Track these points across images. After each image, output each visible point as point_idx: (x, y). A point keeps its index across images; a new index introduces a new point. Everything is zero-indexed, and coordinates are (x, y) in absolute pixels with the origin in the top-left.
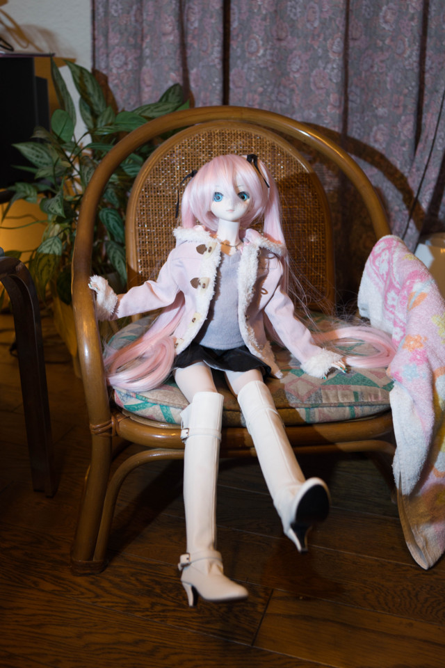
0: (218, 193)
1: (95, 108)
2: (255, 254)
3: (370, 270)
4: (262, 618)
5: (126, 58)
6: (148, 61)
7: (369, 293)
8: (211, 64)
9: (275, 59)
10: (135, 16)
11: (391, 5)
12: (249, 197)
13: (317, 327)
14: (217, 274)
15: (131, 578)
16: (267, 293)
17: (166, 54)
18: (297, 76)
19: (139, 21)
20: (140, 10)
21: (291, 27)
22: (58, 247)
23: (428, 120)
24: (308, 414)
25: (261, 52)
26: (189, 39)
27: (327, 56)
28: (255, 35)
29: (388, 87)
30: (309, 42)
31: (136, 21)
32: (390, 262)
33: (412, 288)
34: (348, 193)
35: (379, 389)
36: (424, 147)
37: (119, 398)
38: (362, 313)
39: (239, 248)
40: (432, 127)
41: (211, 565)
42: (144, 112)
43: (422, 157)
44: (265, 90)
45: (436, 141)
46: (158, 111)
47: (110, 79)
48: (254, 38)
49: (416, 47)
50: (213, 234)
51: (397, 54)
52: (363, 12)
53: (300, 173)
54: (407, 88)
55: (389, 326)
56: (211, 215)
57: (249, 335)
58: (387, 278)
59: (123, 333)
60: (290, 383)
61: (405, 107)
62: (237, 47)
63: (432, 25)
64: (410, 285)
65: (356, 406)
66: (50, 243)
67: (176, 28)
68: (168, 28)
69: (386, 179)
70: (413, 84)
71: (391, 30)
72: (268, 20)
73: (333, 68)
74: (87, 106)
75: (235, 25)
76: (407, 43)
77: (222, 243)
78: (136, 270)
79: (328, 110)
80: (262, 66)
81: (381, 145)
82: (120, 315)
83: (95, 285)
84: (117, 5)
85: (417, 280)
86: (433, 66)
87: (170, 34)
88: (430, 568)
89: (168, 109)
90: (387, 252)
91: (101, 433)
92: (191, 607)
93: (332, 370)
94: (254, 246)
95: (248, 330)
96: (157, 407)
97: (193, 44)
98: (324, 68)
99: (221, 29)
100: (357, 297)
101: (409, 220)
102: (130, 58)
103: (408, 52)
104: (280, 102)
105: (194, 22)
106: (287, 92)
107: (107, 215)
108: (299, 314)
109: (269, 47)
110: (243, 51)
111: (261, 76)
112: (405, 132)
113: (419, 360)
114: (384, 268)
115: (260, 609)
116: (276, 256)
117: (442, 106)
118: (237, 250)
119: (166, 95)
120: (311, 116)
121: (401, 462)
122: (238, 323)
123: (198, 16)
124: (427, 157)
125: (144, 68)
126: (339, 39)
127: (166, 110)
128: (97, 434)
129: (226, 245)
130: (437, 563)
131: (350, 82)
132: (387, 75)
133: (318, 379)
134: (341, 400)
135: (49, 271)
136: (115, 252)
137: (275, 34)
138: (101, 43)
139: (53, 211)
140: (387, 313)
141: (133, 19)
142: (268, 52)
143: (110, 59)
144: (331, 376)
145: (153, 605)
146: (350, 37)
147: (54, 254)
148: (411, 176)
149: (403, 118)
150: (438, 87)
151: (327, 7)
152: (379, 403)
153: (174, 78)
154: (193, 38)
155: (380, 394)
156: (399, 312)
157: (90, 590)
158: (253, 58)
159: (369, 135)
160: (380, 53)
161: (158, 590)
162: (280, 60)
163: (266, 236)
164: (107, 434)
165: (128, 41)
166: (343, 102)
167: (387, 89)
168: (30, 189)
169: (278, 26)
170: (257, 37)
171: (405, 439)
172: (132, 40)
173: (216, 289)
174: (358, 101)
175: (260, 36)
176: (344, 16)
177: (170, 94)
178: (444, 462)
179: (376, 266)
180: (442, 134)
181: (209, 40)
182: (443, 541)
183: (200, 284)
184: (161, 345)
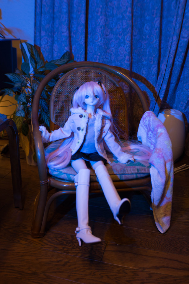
0: (87, 96)
1: (36, 60)
2: (101, 118)
3: (142, 123)
4: (104, 252)
5: (48, 41)
6: (56, 42)
7: (142, 132)
8: (81, 44)
9: (105, 43)
10: (51, 25)
11: (148, 24)
12: (98, 97)
13: (123, 145)
14: (87, 125)
15: (55, 239)
16: (105, 132)
17: (63, 40)
18: (113, 49)
20: (53, 23)
21: (111, 30)
22: (23, 114)
23: (162, 67)
24: (121, 177)
25: (100, 40)
26: (72, 34)
27: (125, 42)
29: (147, 53)
30: (118, 36)
31: (52, 27)
32: (149, 121)
33: (157, 131)
34: (133, 93)
35: (146, 168)
36: (161, 77)
37: (50, 171)
38: (139, 140)
39: (95, 116)
40: (164, 69)
41: (87, 231)
42: (55, 62)
43: (160, 80)
44: (101, 54)
45: (165, 75)
46: (61, 62)
47: (41, 49)
48: (97, 35)
49: (158, 39)
51: (151, 42)
52: (138, 26)
53: (116, 87)
54: (155, 55)
55: (149, 144)
57: (98, 148)
58: (148, 127)
59: (50, 147)
60: (114, 166)
62: (91, 38)
63: (164, 32)
64: (157, 129)
65: (138, 174)
66: (20, 112)
67: (67, 30)
68: (64, 30)
70: (157, 53)
71: (148, 32)
72: (102, 28)
73: (127, 47)
74: (33, 59)
75: (90, 29)
76: (154, 38)
77: (89, 114)
78: (53, 122)
79: (125, 62)
80: (100, 45)
81: (144, 75)
82: (51, 140)
84: (44, 21)
85: (159, 128)
86: (164, 46)
87: (65, 32)
88: (164, 233)
89: (65, 61)
90: (148, 117)
91: (44, 184)
92: (80, 247)
93: (129, 161)
94: (100, 115)
95: (98, 146)
96: (65, 175)
97: (74, 36)
98: (124, 47)
99: (84, 31)
100: (137, 133)
103: (154, 42)
104: (107, 58)
105: (74, 27)
106: (109, 55)
107: (41, 101)
109: (102, 38)
110: (93, 39)
111: (99, 49)
112: (154, 71)
113: (160, 157)
114: (147, 123)
115: (103, 249)
117: (167, 62)
118: (94, 116)
119: (64, 56)
120: (118, 64)
121: (154, 194)
122: (94, 144)
124: (162, 81)
125: (55, 45)
126: (129, 36)
127: (64, 62)
128: (42, 185)
130: (167, 231)
131: (133, 52)
132: (147, 49)
134: (132, 172)
135: (20, 123)
136: (45, 116)
137: (105, 33)
138: (38, 35)
139: (22, 100)
140: (148, 140)
142: (102, 40)
143: (41, 41)
144: (129, 163)
145: (63, 248)
146: (133, 35)
147: (22, 117)
148: (156, 87)
149: (153, 65)
150: (166, 55)
151: (124, 24)
152: (146, 172)
153: (66, 49)
154: (74, 34)
155: (146, 169)
156: (153, 139)
157: (39, 244)
158: (97, 42)
159: (140, 71)
160: (144, 41)
162: (107, 43)
163: (104, 111)
164: (46, 185)
165: (48, 34)
166: (130, 59)
168: (10, 91)
169: (106, 30)
170: (98, 34)
171: (155, 186)
172: (50, 34)
173: (87, 131)
174: (136, 59)
175: (99, 34)
176: (131, 27)
177: (65, 55)
178: (169, 194)
179: (144, 122)
180: (168, 72)
181: (80, 35)
182: (169, 223)
183: (81, 129)
184: (66, 152)
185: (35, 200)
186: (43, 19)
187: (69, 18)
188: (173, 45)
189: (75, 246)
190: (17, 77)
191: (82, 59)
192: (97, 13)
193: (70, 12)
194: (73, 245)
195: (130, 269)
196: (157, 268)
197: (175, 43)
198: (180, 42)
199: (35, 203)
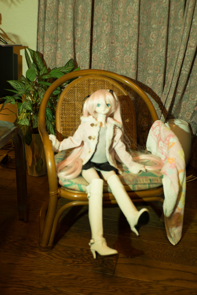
0: (99, 104)
1: (39, 67)
2: (112, 127)
3: (151, 133)
4: (116, 265)
5: (51, 48)
6: (59, 49)
7: (151, 141)
8: (85, 51)
9: (110, 50)
10: (55, 31)
11: (155, 32)
12: (110, 106)
14: (99, 134)
15: (64, 252)
16: (116, 142)
17: (68, 47)
18: (118, 57)
19: (56, 34)
20: (57, 29)
21: (116, 38)
22: (27, 122)
23: (169, 76)
24: (133, 187)
25: (105, 47)
26: (76, 41)
27: (131, 50)
28: (103, 41)
29: (153, 62)
30: (124, 44)
31: (56, 33)
32: (160, 130)
35: (158, 178)
36: (167, 86)
37: (61, 182)
38: (148, 149)
39: (106, 125)
40: (171, 79)
41: (102, 243)
42: (60, 69)
43: (166, 90)
44: (106, 62)
45: (172, 84)
46: (66, 70)
47: (44, 56)
49: (164, 48)
50: (96, 119)
51: (157, 50)
52: (144, 34)
53: (123, 96)
54: (161, 63)
55: (159, 155)
56: (95, 112)
57: (110, 158)
58: (158, 137)
59: (57, 157)
60: (126, 176)
61: (160, 70)
62: (95, 45)
63: (170, 40)
64: (169, 139)
65: (150, 184)
66: (24, 121)
67: (72, 37)
68: (69, 37)
69: (152, 98)
70: (163, 62)
71: (155, 41)
72: (108, 36)
73: (133, 55)
74: (35, 66)
75: (95, 36)
76: (161, 47)
78: (60, 132)
79: (131, 71)
80: (105, 53)
81: (150, 84)
82: (60, 150)
83: (52, 138)
84: (48, 27)
85: (171, 138)
86: (170, 55)
87: (70, 39)
88: (176, 245)
89: (70, 69)
90: (158, 126)
93: (140, 171)
94: (112, 124)
95: (110, 156)
96: (77, 185)
97: (78, 43)
98: (130, 55)
99: (90, 39)
100: (146, 143)
101: (162, 114)
102: (52, 48)
103: (161, 50)
104: (112, 67)
105: (79, 35)
106: (114, 63)
108: (127, 150)
109: (108, 46)
110: (98, 47)
111: (105, 57)
112: (160, 80)
113: (173, 167)
114: (157, 133)
115: (115, 261)
116: (119, 128)
117: (174, 71)
118: (105, 125)
119: (68, 63)
120: (124, 73)
121: (166, 205)
122: (106, 153)
123: (80, 33)
124: (169, 90)
125: (58, 52)
126: (135, 44)
128: (53, 196)
129: (101, 124)
130: (178, 243)
131: (139, 60)
132: (153, 58)
133: (135, 175)
134: (145, 182)
136: (49, 125)
137: (110, 41)
138: (41, 41)
139: (27, 108)
140: (159, 149)
141: (54, 32)
142: (108, 48)
143: (45, 48)
144: (140, 173)
145: (74, 261)
146: (139, 43)
147: (26, 125)
148: (162, 97)
149: (159, 75)
150: (173, 64)
151: (131, 32)
152: (159, 183)
153: (70, 56)
154: (78, 41)
155: (159, 180)
156: (164, 149)
157: (48, 257)
158: (102, 50)
159: (145, 80)
160: (150, 49)
161: (75, 256)
162: (112, 51)
163: (115, 120)
164: (56, 196)
165: (52, 41)
166: (136, 68)
167: (153, 63)
168: (12, 99)
169: (112, 38)
173: (98, 140)
175: (105, 41)
176: (137, 36)
177: (70, 63)
178: (181, 205)
179: (154, 132)
180: (175, 81)
181: (85, 42)
182: (180, 235)
183: (92, 138)
184: (76, 161)
185: (40, 212)
186: (46, 25)
187: (74, 25)
188: (181, 54)
189: (85, 259)
190: (20, 84)
191: (87, 67)
192: (103, 20)
193: (74, 19)
194: (84, 258)
195: (144, 282)
196: (172, 280)
197: (182, 52)
198: (187, 51)
199: (40, 215)
